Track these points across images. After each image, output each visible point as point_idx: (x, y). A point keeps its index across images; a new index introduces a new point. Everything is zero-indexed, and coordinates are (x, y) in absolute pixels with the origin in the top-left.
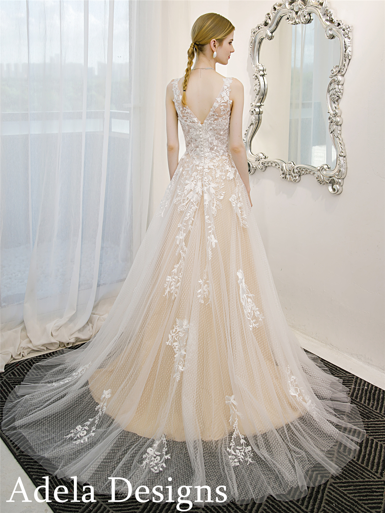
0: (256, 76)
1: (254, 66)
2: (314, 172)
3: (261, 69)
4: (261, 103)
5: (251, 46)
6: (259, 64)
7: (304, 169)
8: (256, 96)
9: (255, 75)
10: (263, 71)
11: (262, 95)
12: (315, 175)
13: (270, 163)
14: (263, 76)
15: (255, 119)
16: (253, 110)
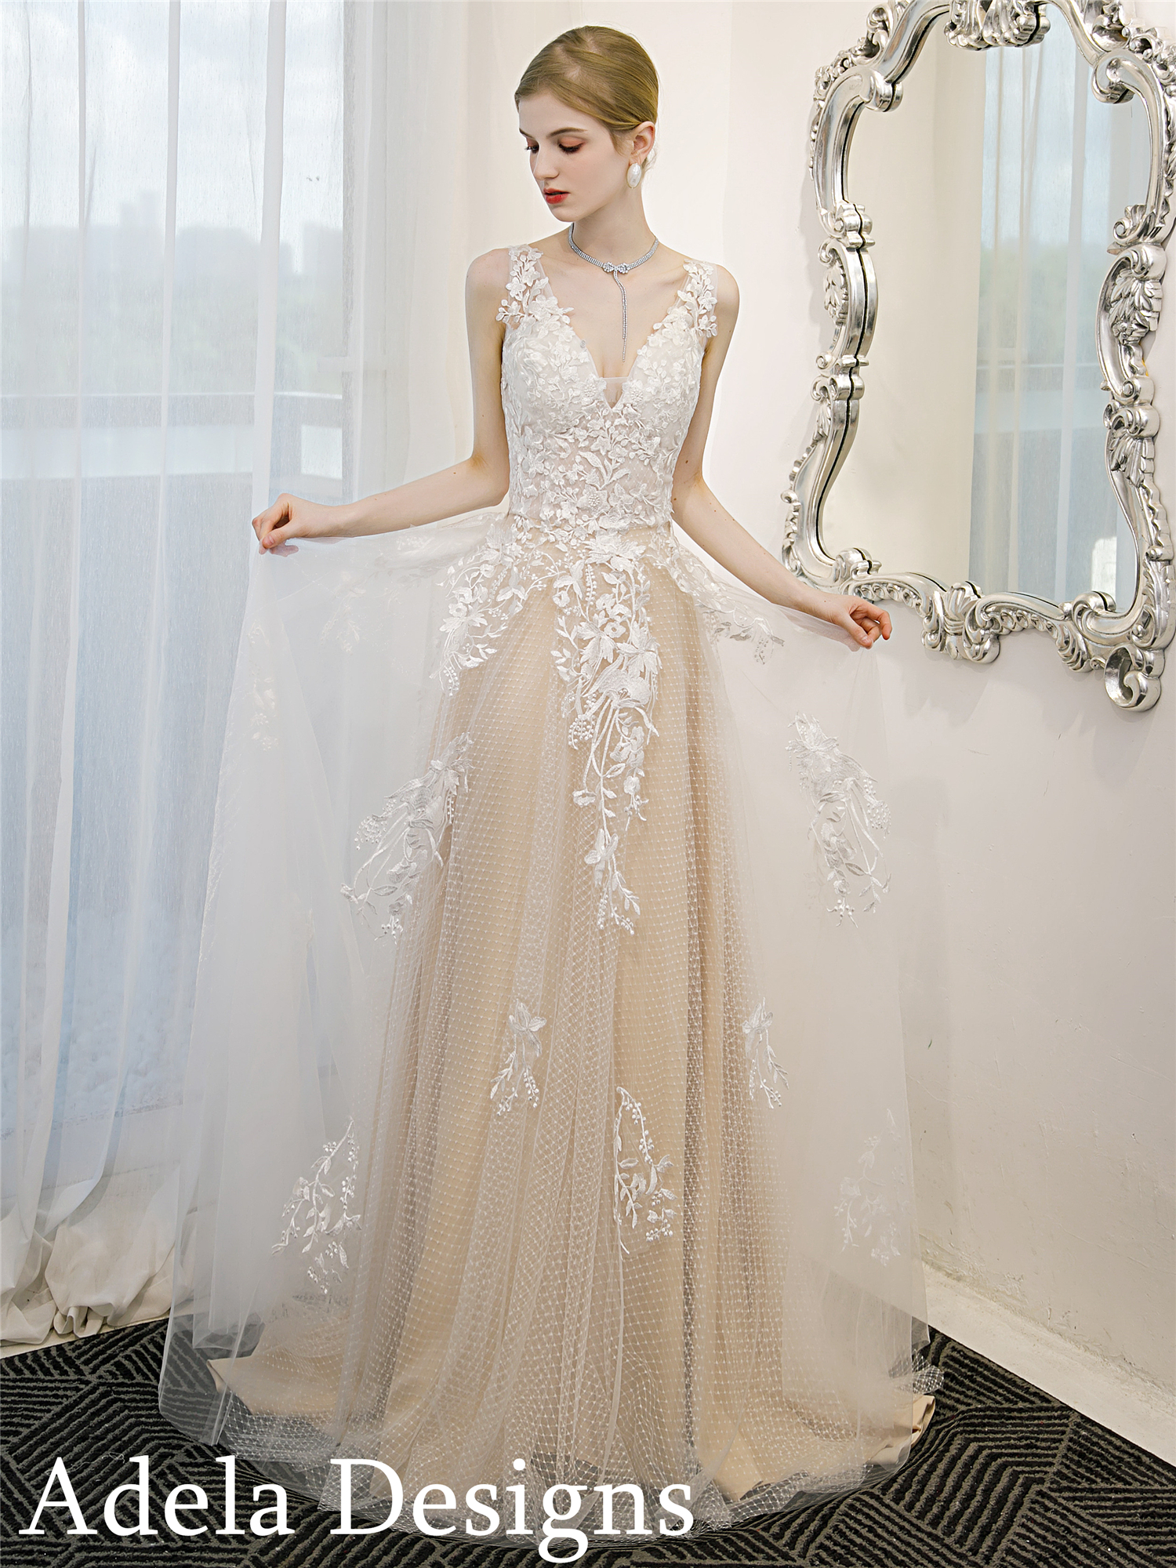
0: (833, 251)
1: (824, 212)
2: (1051, 622)
3: (853, 223)
4: (859, 356)
5: (814, 136)
6: (845, 206)
7: (1014, 610)
8: (838, 328)
9: (828, 249)
10: (860, 233)
11: (859, 326)
12: (1055, 636)
13: (885, 589)
14: (859, 249)
15: (835, 419)
16: (827, 382)
